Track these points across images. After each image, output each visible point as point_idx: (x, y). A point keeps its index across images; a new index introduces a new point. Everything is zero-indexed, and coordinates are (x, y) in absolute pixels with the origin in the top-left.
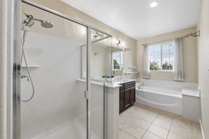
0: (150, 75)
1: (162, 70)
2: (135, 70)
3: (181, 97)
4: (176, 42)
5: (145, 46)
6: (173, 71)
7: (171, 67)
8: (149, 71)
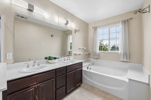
0: (99, 55)
1: (109, 51)
2: (85, 51)
3: (127, 81)
4: (122, 24)
5: (95, 28)
6: (119, 52)
7: (118, 48)
8: (98, 51)
